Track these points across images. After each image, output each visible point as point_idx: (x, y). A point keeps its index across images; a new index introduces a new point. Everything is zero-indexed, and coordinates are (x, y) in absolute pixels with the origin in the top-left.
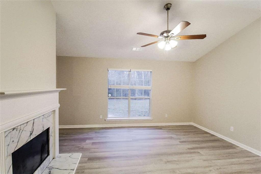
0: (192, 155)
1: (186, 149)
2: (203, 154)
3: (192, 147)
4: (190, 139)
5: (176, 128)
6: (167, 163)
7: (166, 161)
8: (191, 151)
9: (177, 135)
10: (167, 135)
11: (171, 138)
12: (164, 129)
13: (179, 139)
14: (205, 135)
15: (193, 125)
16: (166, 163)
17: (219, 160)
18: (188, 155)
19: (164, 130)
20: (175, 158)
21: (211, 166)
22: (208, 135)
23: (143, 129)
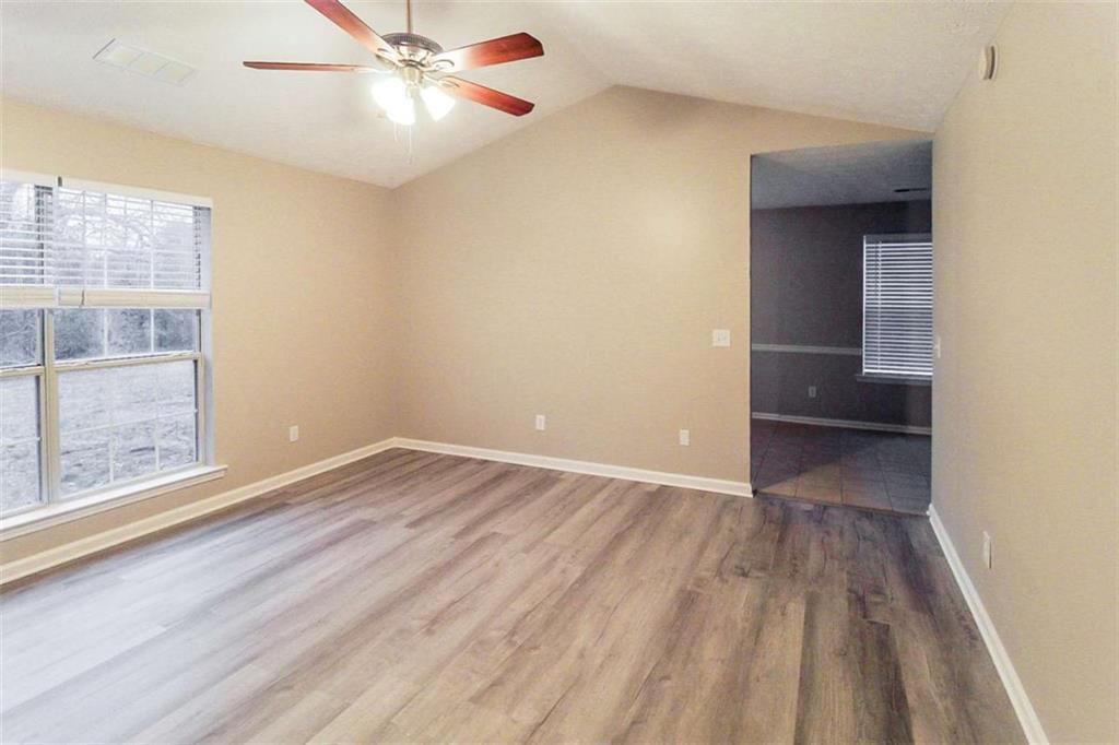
0: (486, 551)
1: (452, 543)
2: (507, 532)
3: (463, 527)
4: (433, 502)
5: (347, 480)
6: (434, 628)
7: (424, 622)
8: (471, 543)
9: (374, 504)
10: (336, 521)
11: (364, 526)
12: (299, 499)
13: (398, 516)
14: (463, 470)
15: (399, 449)
16: (429, 630)
17: (559, 530)
18: (474, 560)
19: (301, 503)
20: (443, 594)
21: (555, 559)
22: (472, 466)
23: (184, 542)
